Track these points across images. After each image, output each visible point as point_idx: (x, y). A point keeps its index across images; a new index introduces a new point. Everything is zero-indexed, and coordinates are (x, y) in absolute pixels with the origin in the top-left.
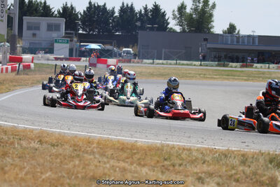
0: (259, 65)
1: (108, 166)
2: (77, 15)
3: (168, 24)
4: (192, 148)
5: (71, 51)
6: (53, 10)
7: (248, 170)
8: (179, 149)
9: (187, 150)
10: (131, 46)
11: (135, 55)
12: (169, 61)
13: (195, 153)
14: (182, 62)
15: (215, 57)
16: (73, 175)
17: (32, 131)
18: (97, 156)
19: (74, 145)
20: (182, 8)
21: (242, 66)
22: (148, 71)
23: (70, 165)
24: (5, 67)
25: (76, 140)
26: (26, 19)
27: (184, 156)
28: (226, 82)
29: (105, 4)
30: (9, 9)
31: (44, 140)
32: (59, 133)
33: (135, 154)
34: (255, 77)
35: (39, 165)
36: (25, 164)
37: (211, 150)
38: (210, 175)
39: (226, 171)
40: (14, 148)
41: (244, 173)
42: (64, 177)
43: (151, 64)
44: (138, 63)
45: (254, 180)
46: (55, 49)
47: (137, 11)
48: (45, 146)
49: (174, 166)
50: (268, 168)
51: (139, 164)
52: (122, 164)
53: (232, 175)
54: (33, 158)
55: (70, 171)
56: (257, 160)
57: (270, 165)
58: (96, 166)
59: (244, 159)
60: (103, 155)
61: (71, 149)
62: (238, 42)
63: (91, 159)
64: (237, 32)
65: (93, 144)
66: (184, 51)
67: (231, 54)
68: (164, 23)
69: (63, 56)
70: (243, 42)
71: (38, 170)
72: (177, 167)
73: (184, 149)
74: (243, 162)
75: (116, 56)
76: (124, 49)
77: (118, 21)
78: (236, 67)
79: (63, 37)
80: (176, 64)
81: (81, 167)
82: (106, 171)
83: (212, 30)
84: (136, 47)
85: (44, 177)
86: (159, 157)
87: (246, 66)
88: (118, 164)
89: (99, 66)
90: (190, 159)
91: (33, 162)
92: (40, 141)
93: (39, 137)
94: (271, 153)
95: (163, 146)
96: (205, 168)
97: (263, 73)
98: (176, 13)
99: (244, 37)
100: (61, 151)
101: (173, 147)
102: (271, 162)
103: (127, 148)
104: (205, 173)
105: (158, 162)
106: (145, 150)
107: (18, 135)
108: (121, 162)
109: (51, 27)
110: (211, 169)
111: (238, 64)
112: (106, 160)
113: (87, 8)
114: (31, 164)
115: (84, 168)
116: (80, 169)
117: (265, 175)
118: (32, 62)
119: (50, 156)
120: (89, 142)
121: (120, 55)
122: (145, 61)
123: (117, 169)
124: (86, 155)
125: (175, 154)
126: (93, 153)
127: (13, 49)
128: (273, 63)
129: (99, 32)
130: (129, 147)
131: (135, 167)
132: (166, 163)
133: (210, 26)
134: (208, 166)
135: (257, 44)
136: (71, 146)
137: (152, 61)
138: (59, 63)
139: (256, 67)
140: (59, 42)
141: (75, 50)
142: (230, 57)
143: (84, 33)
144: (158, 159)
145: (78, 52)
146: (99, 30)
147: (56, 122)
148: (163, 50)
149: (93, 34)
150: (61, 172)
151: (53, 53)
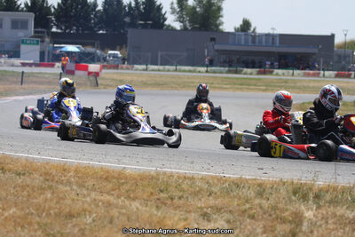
0: (280, 71)
1: (88, 199)
2: (49, 8)
3: (165, 20)
4: (195, 176)
5: (42, 54)
6: (18, 3)
7: (265, 204)
8: (179, 177)
9: (188, 178)
10: (118, 47)
11: (124, 60)
12: (167, 67)
13: (199, 184)
14: (183, 68)
15: (225, 62)
16: (43, 211)
18: (75, 187)
19: (46, 174)
21: (259, 73)
22: (140, 79)
23: (40, 199)
25: (47, 167)
27: (184, 186)
28: (239, 93)
31: (7, 167)
32: (27, 159)
33: (123, 184)
34: (275, 86)
37: (219, 179)
38: (218, 210)
39: (238, 205)
41: (261, 208)
42: (32, 214)
43: (144, 70)
44: (128, 69)
45: (274, 216)
46: (21, 52)
47: (125, 4)
48: (8, 175)
49: (172, 199)
50: (291, 201)
51: (128, 197)
52: (106, 197)
53: (245, 210)
55: (40, 206)
56: (277, 191)
57: (293, 198)
58: (73, 200)
59: (261, 190)
60: (81, 186)
61: (42, 178)
62: (254, 42)
63: (66, 191)
64: (252, 29)
65: (70, 172)
66: (185, 54)
67: (245, 58)
68: (160, 19)
69: (32, 62)
70: (260, 42)
72: (176, 201)
73: (185, 178)
74: (260, 194)
75: (99, 61)
76: (110, 52)
77: (102, 16)
78: (251, 74)
79: (32, 37)
80: (176, 70)
81: (55, 201)
82: (86, 206)
83: (221, 27)
84: (124, 50)
85: (6, 214)
86: (153, 188)
87: (264, 73)
88: (100, 198)
89: (78, 73)
90: (192, 190)
92: (2, 169)
93: (1, 163)
94: (295, 182)
95: (158, 174)
96: (212, 201)
97: (286, 81)
98: (176, 6)
99: (261, 36)
100: (28, 181)
101: (171, 175)
102: (295, 193)
103: (114, 177)
104: (212, 207)
105: (152, 193)
106: (135, 179)
108: (105, 195)
109: (16, 25)
110: (219, 202)
111: (255, 71)
112: (85, 192)
115: (58, 202)
116: (53, 204)
117: (287, 210)
119: (14, 188)
120: (64, 169)
121: (105, 59)
122: (136, 66)
123: (100, 204)
124: (60, 186)
125: (174, 184)
126: (69, 183)
128: (298, 69)
129: (77, 30)
130: (116, 175)
131: (123, 201)
132: (162, 195)
133: (218, 22)
134: (216, 198)
135: (278, 44)
136: (41, 175)
137: (144, 67)
138: (27, 70)
139: (277, 74)
140: (26, 43)
141: (46, 53)
142: (243, 62)
143: (59, 31)
144: (152, 190)
145: (51, 56)
146: (78, 27)
147: (22, 144)
148: (160, 54)
149: (69, 33)
150: (28, 208)
151: (19, 57)
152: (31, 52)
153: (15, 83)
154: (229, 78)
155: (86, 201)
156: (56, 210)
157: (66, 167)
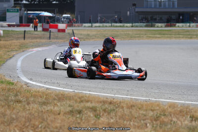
0: (181, 25)
5: (21, 18)
12: (105, 24)
21: (166, 26)
43: (89, 27)
44: (79, 26)
46: (7, 17)
62: (160, 5)
69: (14, 23)
70: (164, 5)
76: (64, 15)
78: (161, 27)
79: (13, 7)
80: (112, 26)
87: (171, 26)
99: (165, 1)
111: (163, 25)
122: (84, 25)
135: (176, 7)
137: (90, 25)
139: (178, 26)
140: (10, 11)
141: (24, 17)
145: (26, 19)
148: (99, 15)
151: (6, 21)
152: (13, 17)
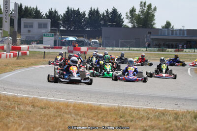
0: (187, 50)
1: (81, 122)
2: (59, 16)
3: (123, 22)
4: (140, 108)
5: (55, 42)
6: (42, 14)
7: (179, 124)
8: (131, 109)
9: (136, 110)
10: (97, 38)
11: (100, 44)
12: (124, 48)
13: (141, 113)
14: (133, 49)
15: (156, 45)
16: (56, 129)
17: (27, 98)
18: (73, 115)
19: (57, 108)
20: (133, 11)
21: (176, 51)
23: (54, 122)
24: (8, 54)
25: (58, 104)
26: (23, 20)
27: (134, 114)
29: (79, 9)
30: (11, 13)
31: (35, 105)
32: (47, 100)
33: (100, 113)
35: (32, 122)
36: (23, 122)
37: (153, 110)
38: (153, 127)
39: (164, 125)
40: (15, 111)
41: (176, 126)
43: (111, 50)
44: (102, 49)
46: (44, 41)
47: (101, 14)
48: (36, 109)
50: (193, 122)
51: (103, 121)
52: (90, 121)
53: (168, 128)
54: (28, 117)
55: (54, 126)
56: (186, 117)
57: (194, 120)
58: (72, 122)
59: (177, 116)
60: (77, 115)
61: (55, 111)
62: (172, 34)
63: (68, 118)
64: (171, 27)
65: (70, 107)
66: (134, 41)
67: (167, 43)
68: (120, 22)
69: (49, 46)
70: (176, 34)
71: (32, 126)
72: (129, 122)
73: (134, 110)
74: (176, 119)
75: (86, 45)
76: (93, 40)
77: (88, 21)
78: (171, 52)
79: (50, 32)
80: (129, 50)
81: (62, 123)
83: (154, 26)
84: (100, 39)
86: (116, 116)
87: (178, 51)
88: (87, 121)
89: (75, 52)
90: (138, 116)
91: (28, 120)
92: (33, 105)
93: (32, 102)
94: (196, 111)
95: (119, 107)
96: (149, 123)
97: (191, 56)
98: (129, 14)
99: (176, 30)
100: (48, 112)
101: (127, 108)
102: (195, 118)
103: (94, 110)
104: (149, 126)
105: (116, 119)
106: (107, 111)
107: (17, 102)
108: (90, 119)
109: (41, 26)
110: (153, 123)
111: (173, 50)
112: (79, 118)
113: (66, 12)
114: (27, 122)
115: (64, 124)
116: (61, 125)
117: (191, 127)
118: (28, 50)
119: (40, 116)
120: (67, 105)
121: (90, 44)
122: (107, 48)
123: (87, 125)
124: (65, 115)
125: (128, 113)
126: (70, 113)
127: (14, 41)
129: (75, 28)
130: (96, 109)
131: (100, 123)
132: (121, 119)
133: (152, 23)
134: (151, 121)
135: (186, 35)
136: (55, 109)
137: (112, 48)
138: (46, 50)
139: (186, 52)
140: (46, 36)
141: (58, 41)
142: (167, 45)
143: (64, 29)
144: (115, 117)
145: (60, 43)
146: (74, 27)
147: (44, 92)
148: (120, 41)
149: (70, 30)
150: (47, 127)
151: (42, 43)
152: (49, 41)
153: (41, 58)
154: (159, 54)
155: (80, 123)
156: (63, 128)
157: (68, 104)
